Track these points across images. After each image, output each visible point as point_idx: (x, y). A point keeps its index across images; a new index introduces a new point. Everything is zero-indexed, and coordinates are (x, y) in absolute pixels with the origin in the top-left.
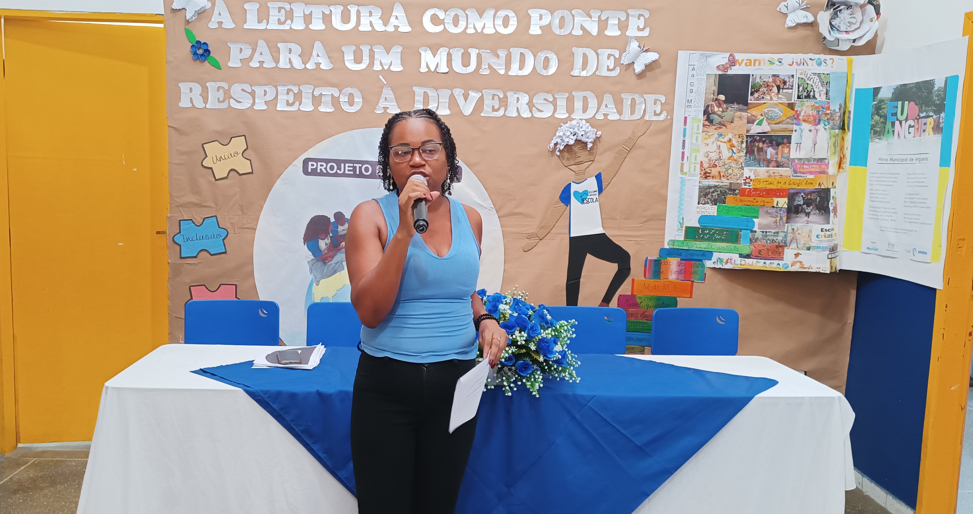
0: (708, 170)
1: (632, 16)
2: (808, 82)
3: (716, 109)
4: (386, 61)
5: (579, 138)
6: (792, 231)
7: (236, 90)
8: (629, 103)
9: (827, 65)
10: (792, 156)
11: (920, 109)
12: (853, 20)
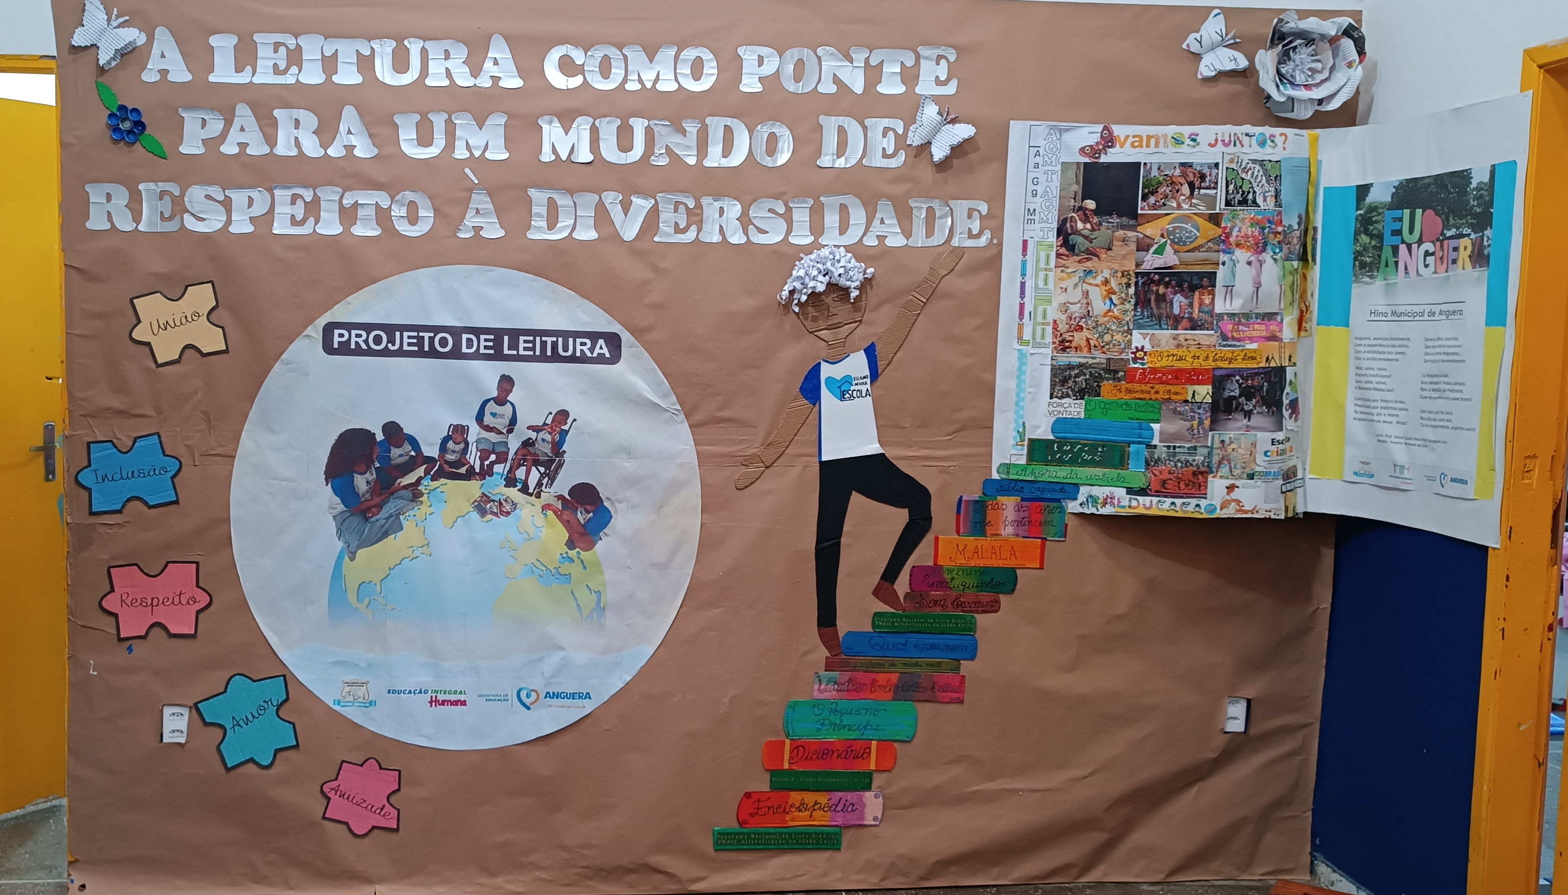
0: (1067, 336)
1: (926, 58)
2: (1244, 176)
3: (1080, 225)
4: (477, 140)
5: (833, 281)
6: (1221, 445)
7: (196, 195)
8: (923, 216)
9: (1276, 145)
10: (1219, 308)
11: (1445, 222)
12: (1319, 66)
